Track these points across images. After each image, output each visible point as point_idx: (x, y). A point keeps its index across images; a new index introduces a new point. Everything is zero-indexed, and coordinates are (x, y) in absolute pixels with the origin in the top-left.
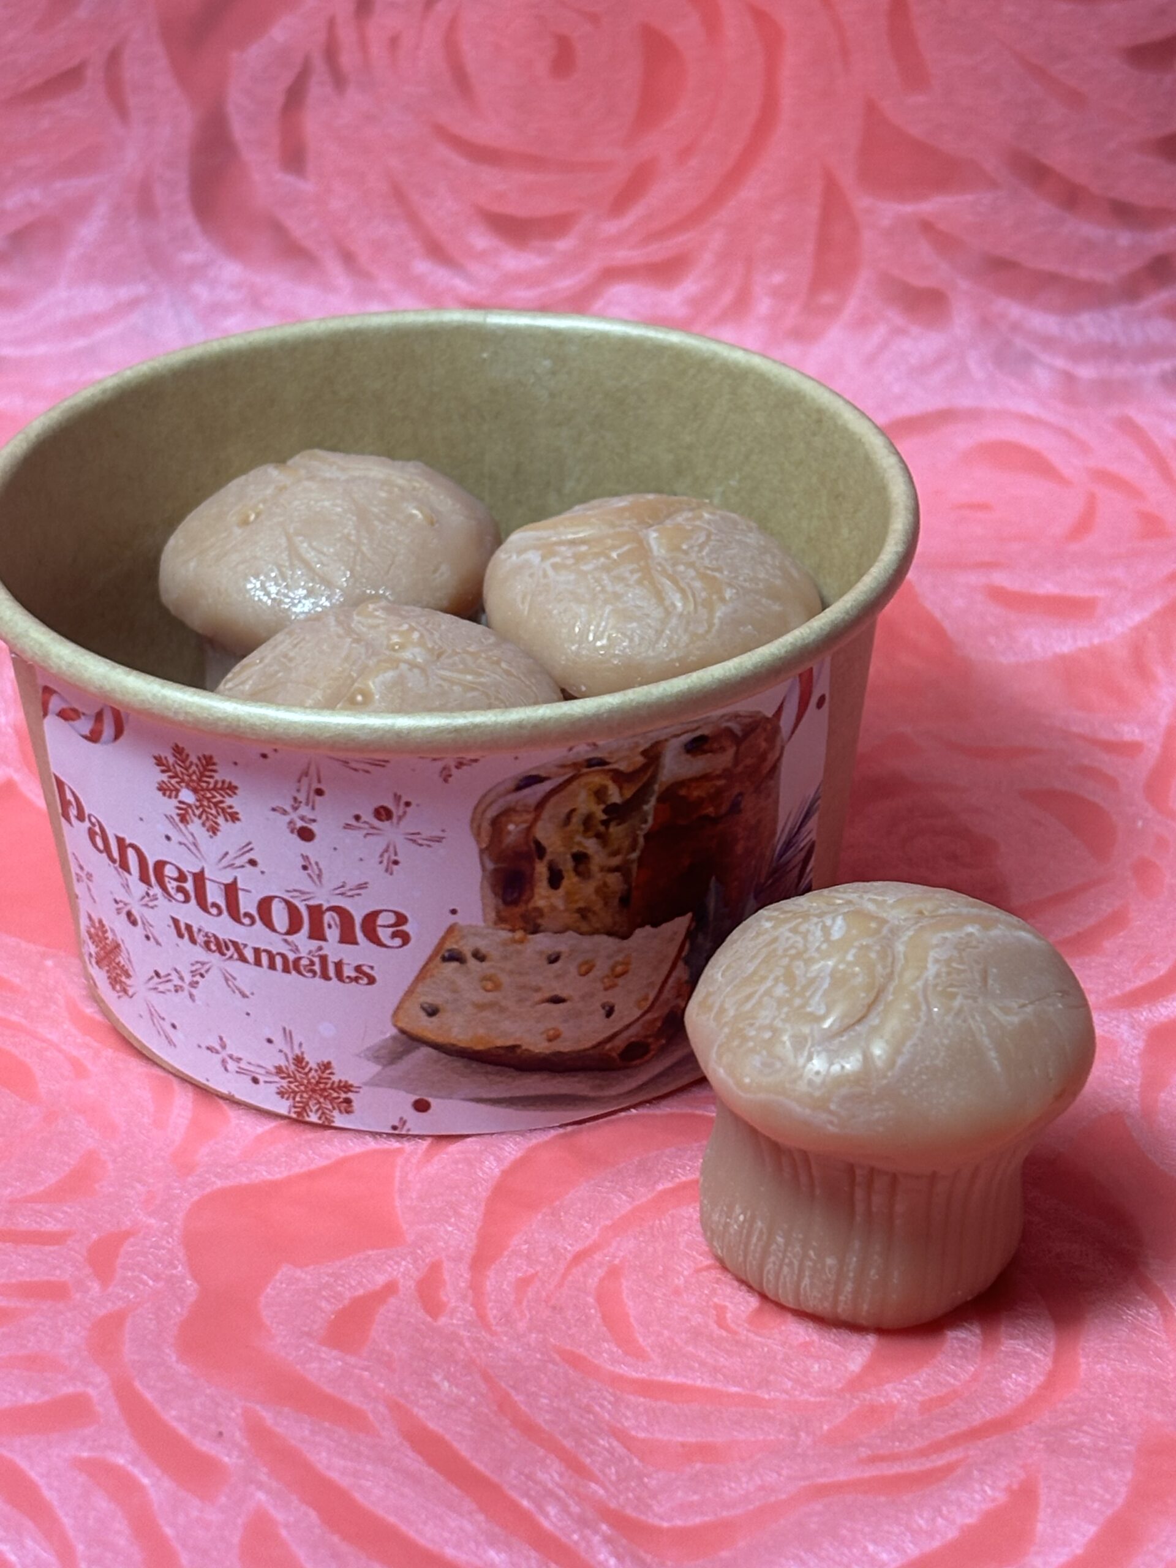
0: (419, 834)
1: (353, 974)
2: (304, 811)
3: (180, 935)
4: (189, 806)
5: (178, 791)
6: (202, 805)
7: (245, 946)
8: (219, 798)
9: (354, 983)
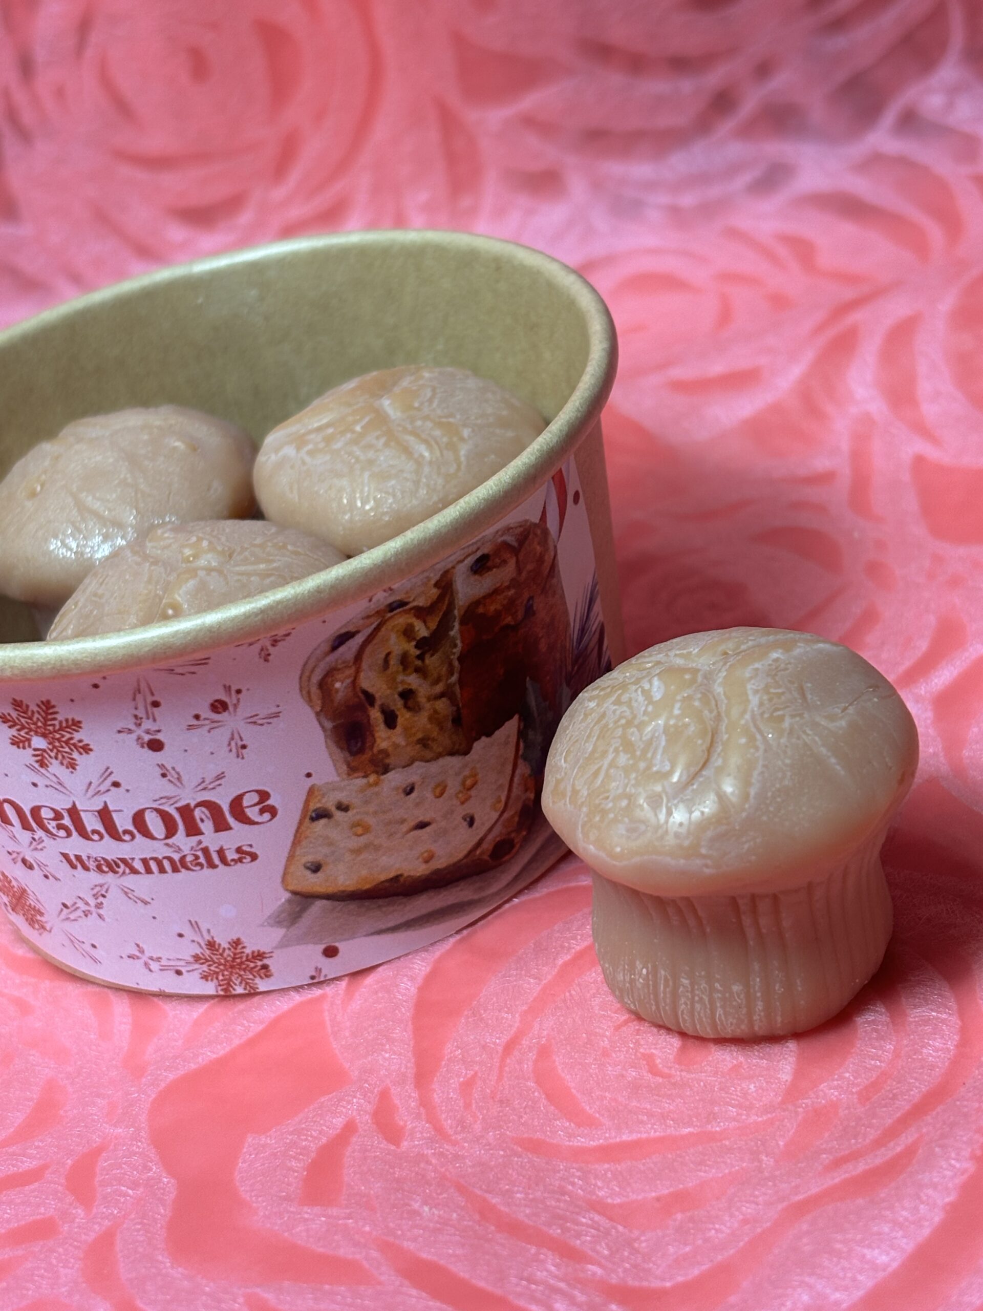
0: (257, 715)
1: (236, 856)
2: (147, 724)
3: (74, 867)
4: (44, 751)
5: (29, 740)
6: (55, 747)
7: (133, 859)
8: (68, 736)
9: (239, 864)
